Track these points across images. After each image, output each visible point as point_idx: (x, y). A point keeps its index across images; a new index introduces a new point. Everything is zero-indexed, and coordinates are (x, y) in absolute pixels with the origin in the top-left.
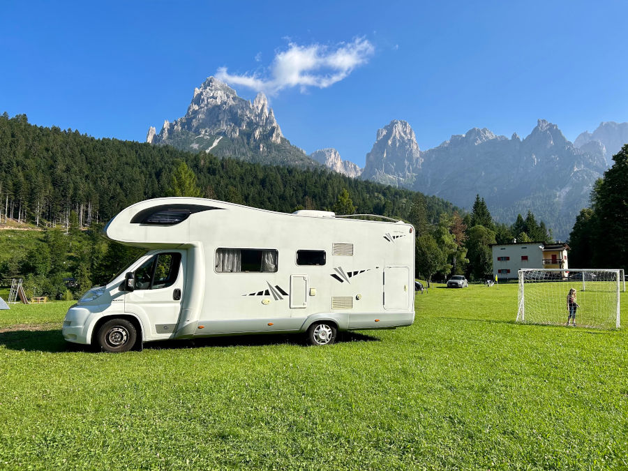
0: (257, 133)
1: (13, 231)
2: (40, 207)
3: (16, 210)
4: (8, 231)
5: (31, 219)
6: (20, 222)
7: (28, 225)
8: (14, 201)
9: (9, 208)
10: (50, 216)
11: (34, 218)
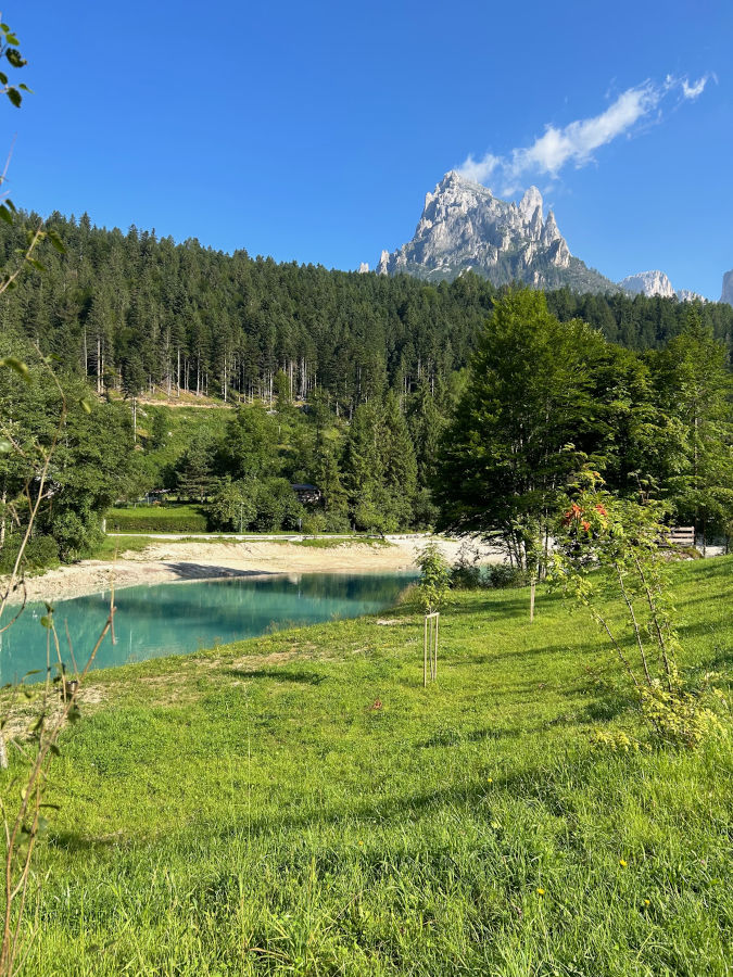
0: (528, 254)
1: (190, 409)
2: (228, 369)
3: (193, 374)
4: (182, 410)
5: (215, 390)
6: (199, 395)
7: (211, 400)
8: (189, 358)
9: (182, 372)
10: (242, 384)
11: (219, 390)
